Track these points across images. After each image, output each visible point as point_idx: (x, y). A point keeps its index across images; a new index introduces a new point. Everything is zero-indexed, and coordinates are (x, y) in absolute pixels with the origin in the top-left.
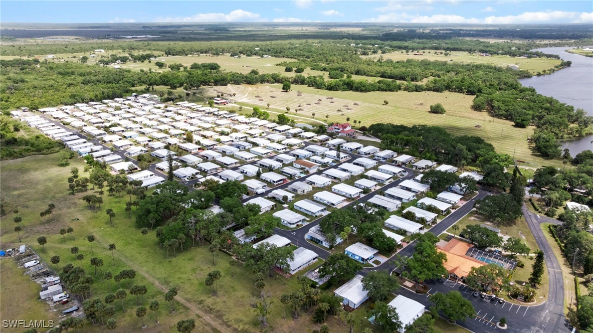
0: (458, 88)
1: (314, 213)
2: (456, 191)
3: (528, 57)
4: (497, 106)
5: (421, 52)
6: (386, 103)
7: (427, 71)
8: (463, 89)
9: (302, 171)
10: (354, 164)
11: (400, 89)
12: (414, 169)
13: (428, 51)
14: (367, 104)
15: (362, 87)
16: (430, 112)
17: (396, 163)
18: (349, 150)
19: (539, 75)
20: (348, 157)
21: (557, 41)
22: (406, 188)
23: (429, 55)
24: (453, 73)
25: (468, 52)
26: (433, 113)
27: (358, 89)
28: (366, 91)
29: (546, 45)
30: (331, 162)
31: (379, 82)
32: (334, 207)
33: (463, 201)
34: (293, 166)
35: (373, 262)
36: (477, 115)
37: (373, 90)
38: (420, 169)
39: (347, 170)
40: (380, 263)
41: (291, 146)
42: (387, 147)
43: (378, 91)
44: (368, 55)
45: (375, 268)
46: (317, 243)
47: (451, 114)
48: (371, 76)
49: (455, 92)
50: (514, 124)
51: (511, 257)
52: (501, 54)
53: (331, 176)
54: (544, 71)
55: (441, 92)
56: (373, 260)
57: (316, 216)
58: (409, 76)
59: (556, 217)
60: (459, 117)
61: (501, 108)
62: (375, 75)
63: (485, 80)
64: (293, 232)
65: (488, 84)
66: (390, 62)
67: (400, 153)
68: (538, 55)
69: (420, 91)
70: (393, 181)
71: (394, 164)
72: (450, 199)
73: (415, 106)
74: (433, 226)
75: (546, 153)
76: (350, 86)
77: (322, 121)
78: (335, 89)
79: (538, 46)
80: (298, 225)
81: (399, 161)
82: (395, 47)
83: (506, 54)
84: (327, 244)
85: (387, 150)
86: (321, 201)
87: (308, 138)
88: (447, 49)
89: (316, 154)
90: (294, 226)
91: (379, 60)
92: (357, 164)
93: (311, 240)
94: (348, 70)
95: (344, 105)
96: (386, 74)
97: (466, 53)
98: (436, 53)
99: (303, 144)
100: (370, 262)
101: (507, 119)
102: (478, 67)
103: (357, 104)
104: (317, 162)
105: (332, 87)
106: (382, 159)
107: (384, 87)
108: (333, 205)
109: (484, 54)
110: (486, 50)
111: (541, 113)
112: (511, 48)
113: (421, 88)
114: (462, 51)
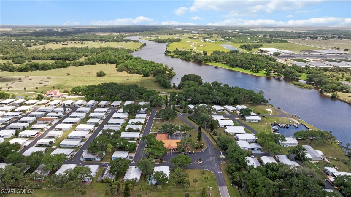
0: (103, 61)
1: (77, 145)
2: (141, 112)
3: (125, 42)
4: (131, 68)
5: (66, 42)
6: (68, 74)
7: (79, 53)
8: (106, 61)
9: (47, 124)
10: (77, 112)
11: (70, 66)
12: (112, 107)
13: (70, 42)
14: (56, 77)
15: (46, 67)
16: (97, 76)
17: (101, 106)
18: (67, 105)
19: (136, 50)
20: (70, 110)
21: (132, 34)
22: (117, 117)
23: (71, 44)
24: (95, 53)
25: (93, 41)
26: (99, 76)
27: (42, 69)
28: (49, 69)
29: (129, 36)
30: (62, 114)
31: (55, 63)
32: (85, 138)
33: (147, 117)
34: (37, 123)
35: (129, 158)
36: (122, 74)
37: (54, 68)
38: (116, 106)
39: (76, 117)
40: (133, 157)
41: (24, 111)
42: (90, 99)
43: (56, 69)
44: (31, 46)
45: (133, 161)
46: (91, 160)
47: (109, 75)
48: (45, 60)
49: (103, 63)
50: (143, 76)
51: (185, 133)
52: (111, 41)
53: (69, 122)
54: (138, 49)
55: (95, 64)
56: (128, 157)
57: (79, 147)
58: (70, 57)
59: (188, 112)
60: (115, 76)
61: (134, 68)
62: (47, 59)
63: (115, 55)
64: (71, 160)
65: (117, 57)
66: (51, 50)
67: (100, 101)
68: (129, 41)
69: (83, 65)
70: (107, 116)
71: (99, 107)
72: (142, 117)
73: (87, 74)
74: (143, 131)
75: (166, 86)
76: (36, 67)
77: (33, 92)
78: (26, 70)
79: (126, 36)
80: (71, 156)
81: (103, 105)
82: (47, 41)
83: (114, 41)
84: (99, 158)
85: (91, 101)
86: (74, 138)
87: (33, 104)
88: (80, 40)
89: (47, 112)
90: (69, 156)
91: (43, 50)
92: (79, 112)
93: (86, 160)
94: (26, 58)
95: (41, 79)
96: (55, 58)
97: (92, 42)
98: (75, 43)
99: (32, 108)
100: (128, 159)
101: (138, 74)
102: (106, 49)
103: (49, 78)
104: (52, 117)
105: (23, 69)
106: (91, 106)
107: (60, 65)
108: (84, 137)
109: (103, 42)
110: (102, 40)
111: (152, 68)
112: (114, 38)
113: (83, 63)
114: (89, 40)
